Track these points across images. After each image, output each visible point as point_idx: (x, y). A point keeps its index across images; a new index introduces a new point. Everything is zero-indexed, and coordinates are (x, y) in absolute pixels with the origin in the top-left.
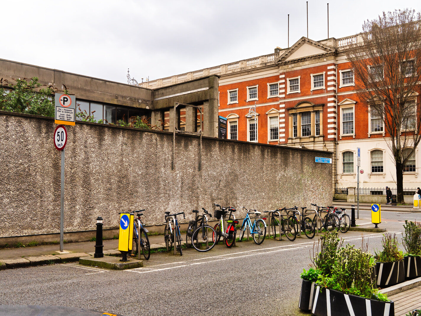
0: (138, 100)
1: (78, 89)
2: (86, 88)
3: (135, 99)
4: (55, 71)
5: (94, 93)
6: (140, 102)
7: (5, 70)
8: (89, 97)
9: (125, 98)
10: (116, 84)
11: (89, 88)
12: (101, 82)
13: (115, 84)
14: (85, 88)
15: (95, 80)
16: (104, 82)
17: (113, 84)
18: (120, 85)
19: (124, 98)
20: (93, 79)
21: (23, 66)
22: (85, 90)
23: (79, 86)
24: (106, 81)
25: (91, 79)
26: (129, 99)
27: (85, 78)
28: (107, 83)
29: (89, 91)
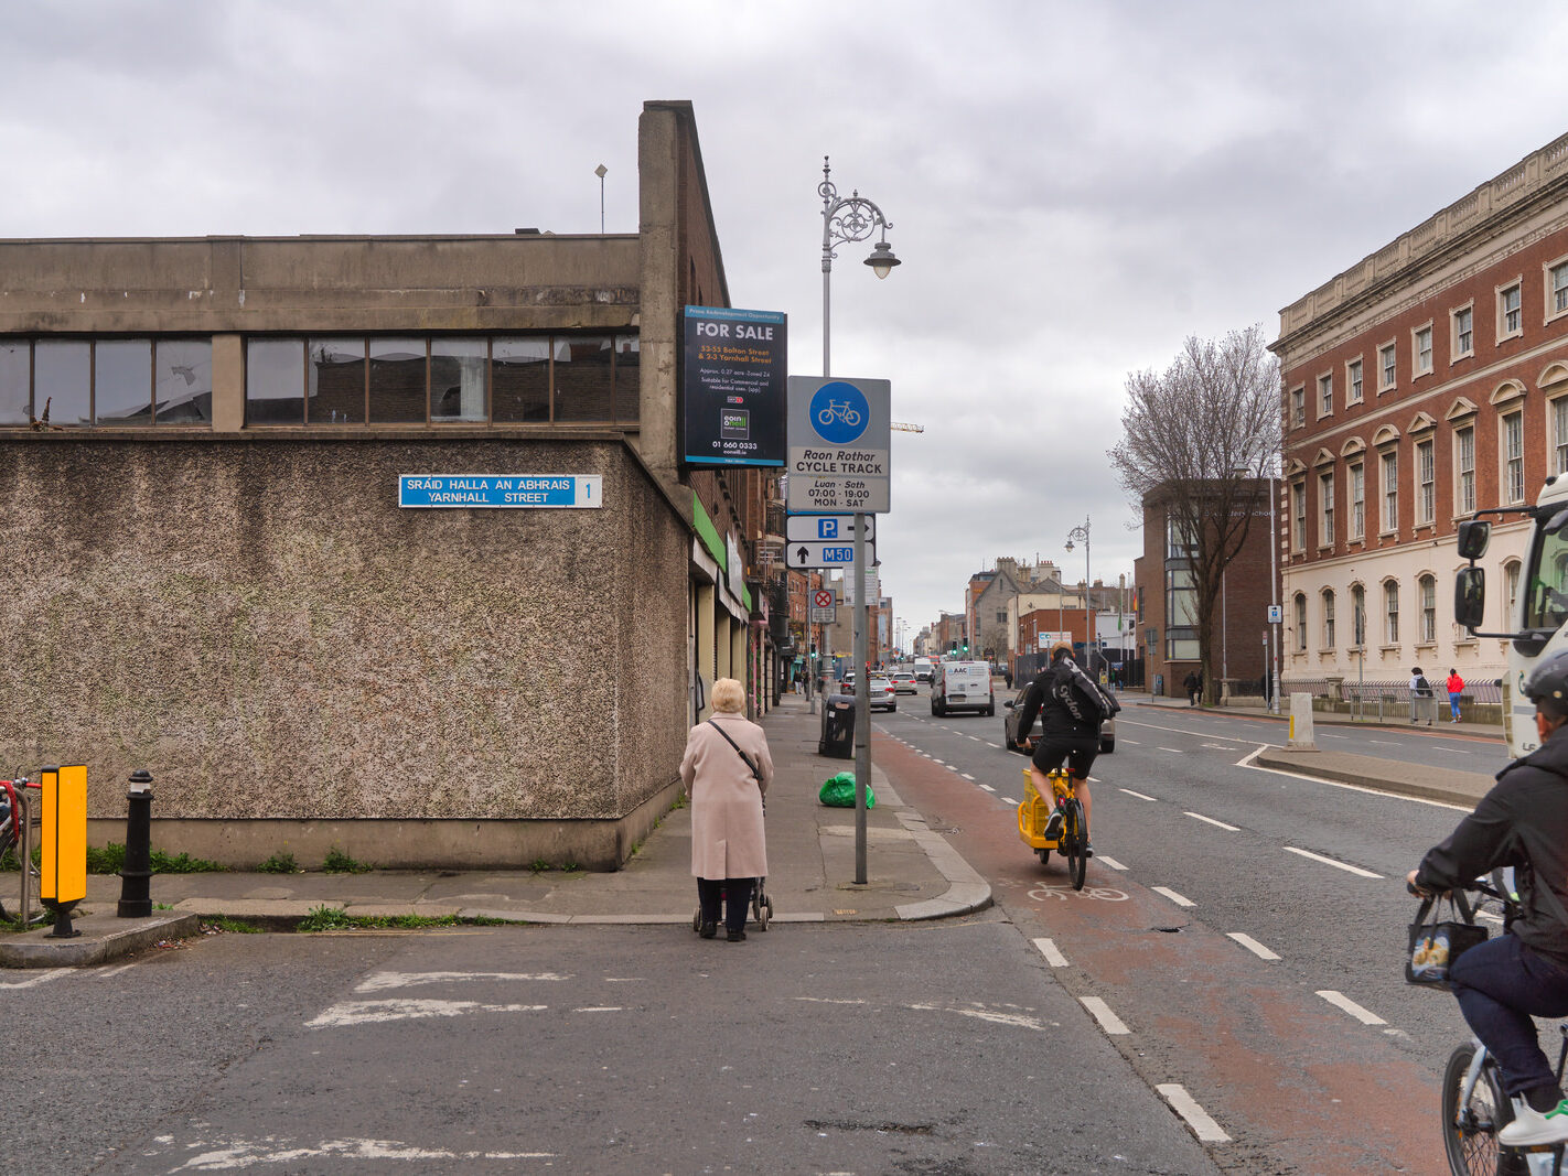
0: (593, 293)
1: (309, 293)
2: (346, 284)
3: (577, 292)
4: (212, 241)
5: (376, 297)
6: (604, 303)
7: (35, 276)
8: (349, 318)
9: (527, 296)
10: (486, 243)
11: (357, 283)
12: (410, 246)
13: (481, 243)
14: (339, 284)
15: (384, 245)
16: (425, 245)
17: (464, 246)
18: (503, 243)
19: (519, 298)
20: (376, 245)
21: (97, 246)
22: (338, 294)
23: (313, 281)
24: (432, 241)
25: (366, 244)
26: (545, 299)
27: (340, 245)
28: (440, 247)
29: (354, 294)
